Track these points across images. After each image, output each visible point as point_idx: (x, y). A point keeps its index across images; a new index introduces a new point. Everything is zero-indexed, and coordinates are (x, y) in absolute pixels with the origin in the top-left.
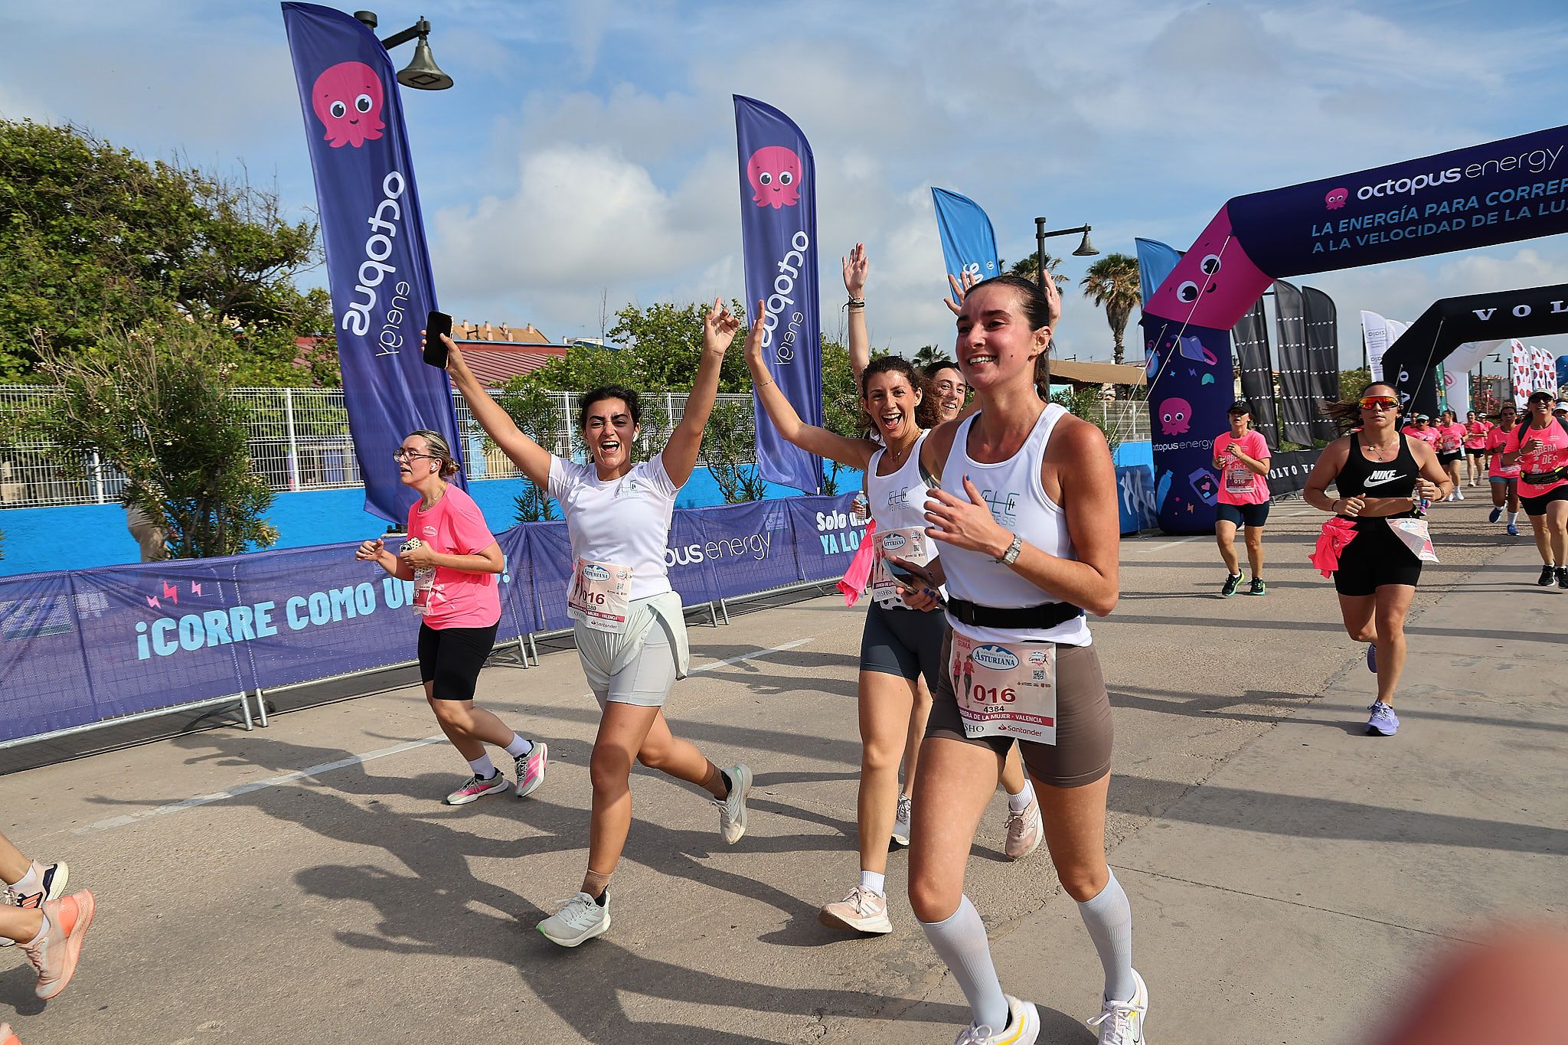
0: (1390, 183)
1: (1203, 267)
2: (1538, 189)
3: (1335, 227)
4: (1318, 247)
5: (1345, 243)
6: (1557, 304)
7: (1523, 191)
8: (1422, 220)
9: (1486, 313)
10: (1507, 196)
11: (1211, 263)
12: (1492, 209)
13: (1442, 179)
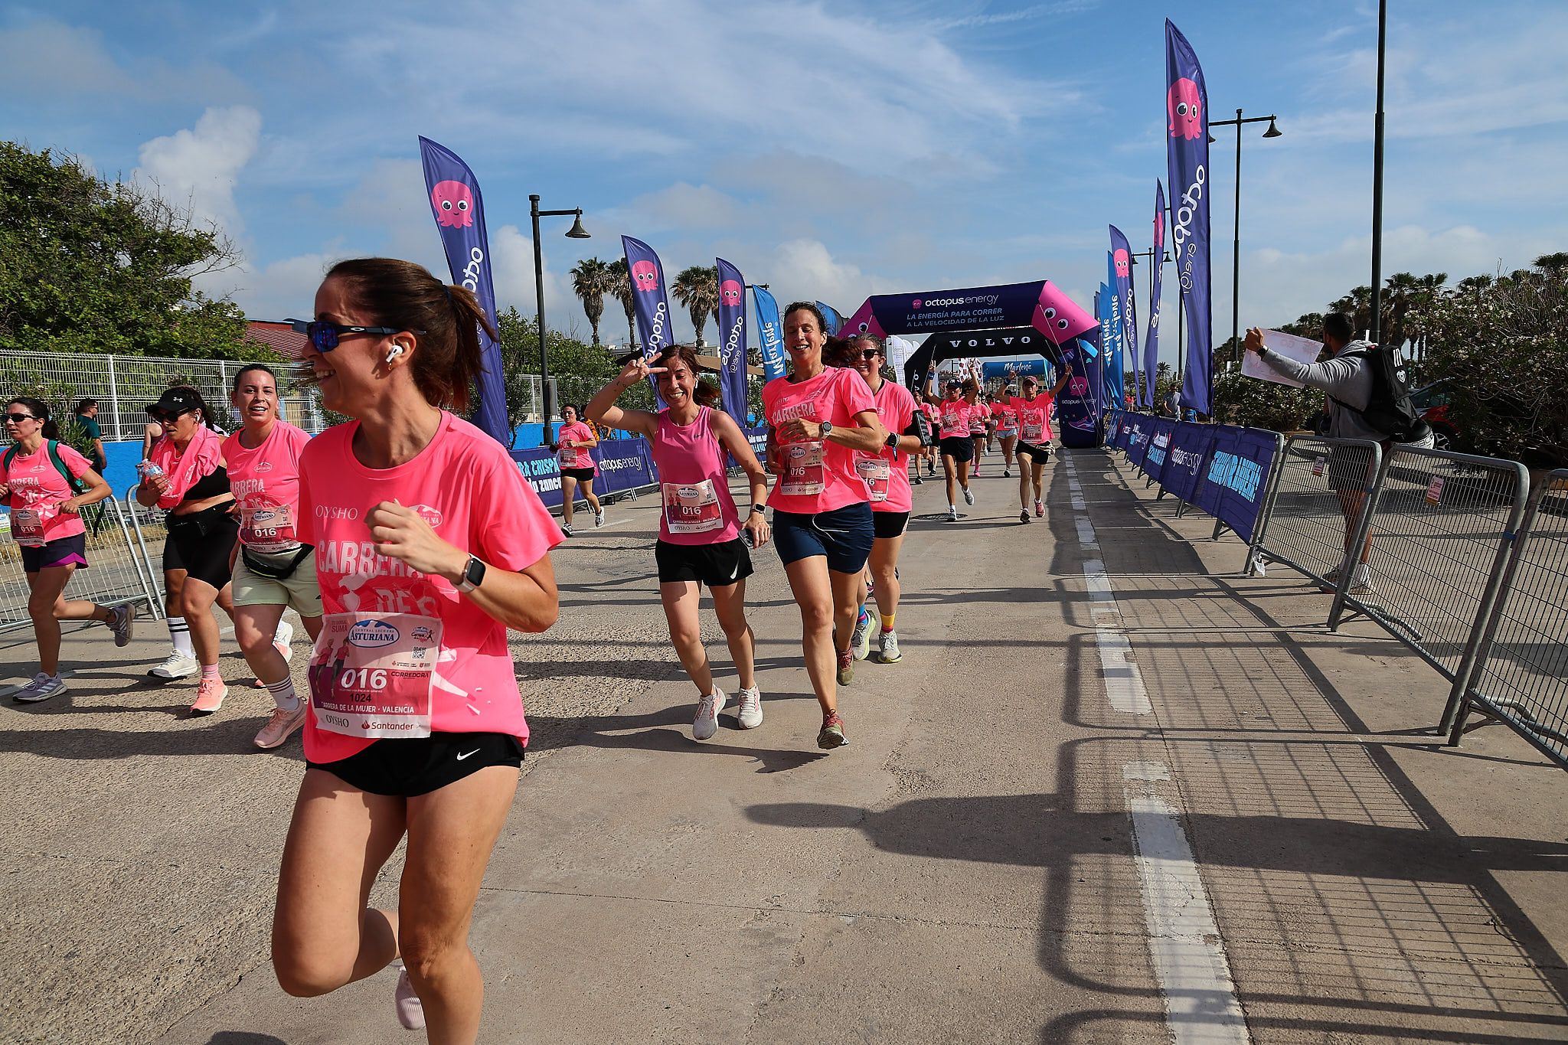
0: (938, 300)
1: (860, 328)
2: (990, 311)
3: (917, 316)
4: (909, 324)
5: (920, 324)
6: (989, 340)
8: (949, 318)
9: (956, 343)
10: (980, 312)
12: (975, 316)
13: (957, 302)
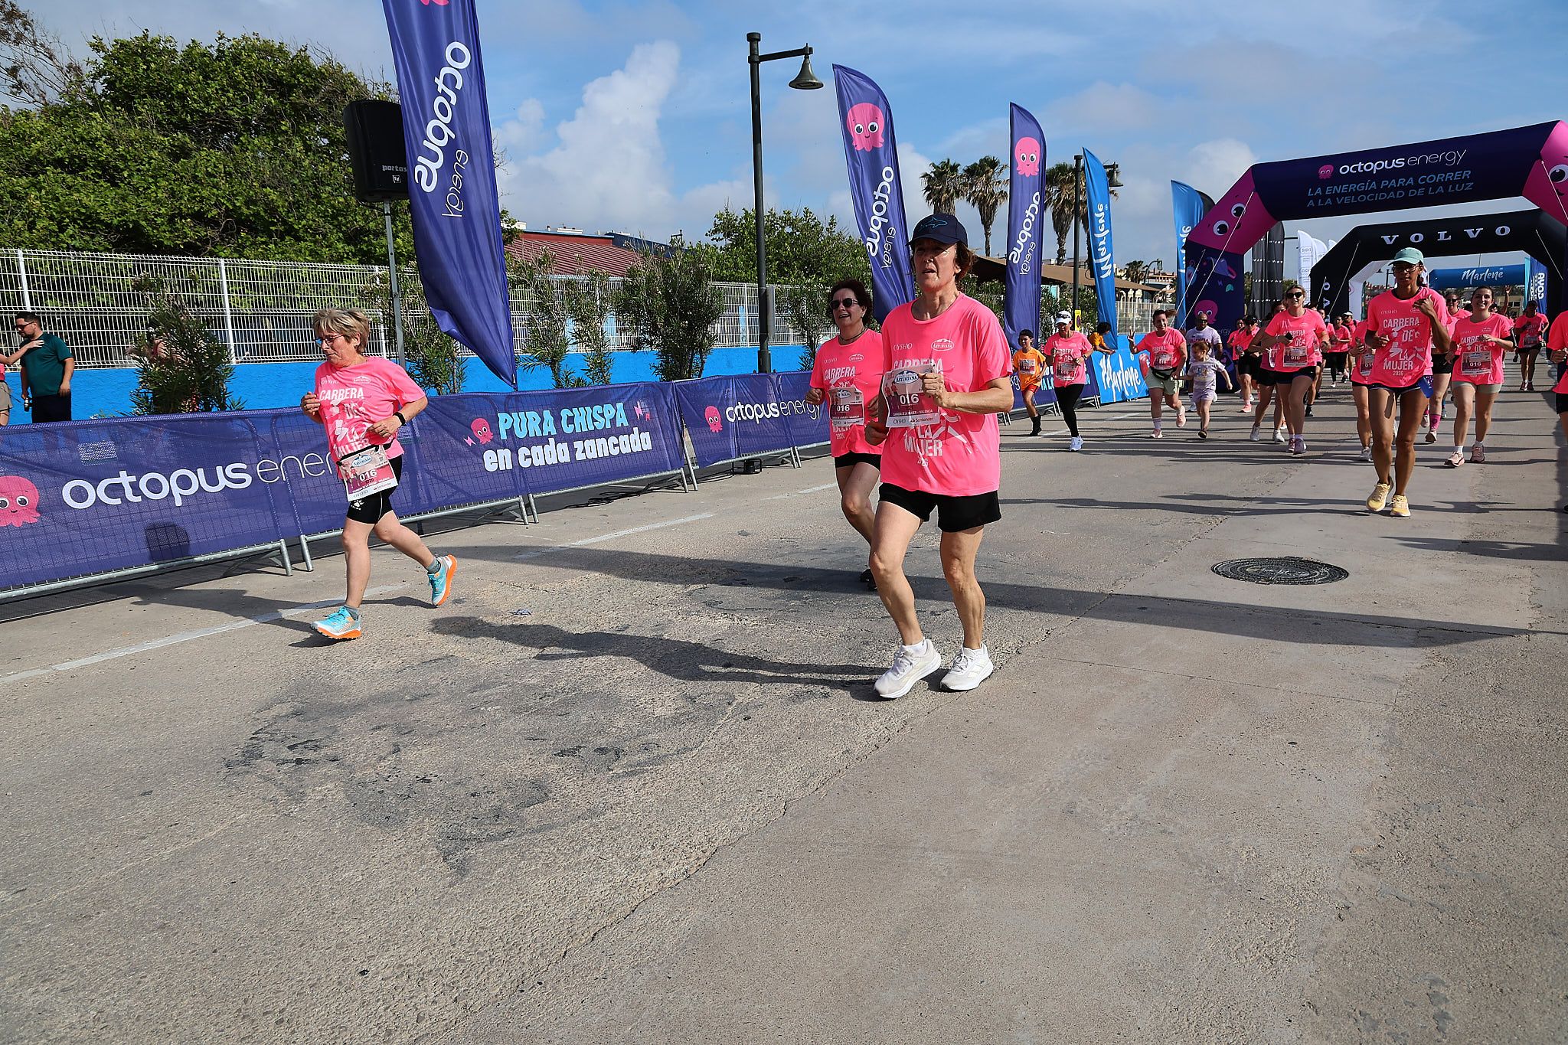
0: (1360, 164)
1: (1233, 211)
2: (1449, 176)
3: (1324, 191)
4: (1311, 203)
5: (1329, 201)
6: (1442, 234)
7: (1440, 177)
8: (1379, 190)
9: (1391, 239)
10: (1431, 179)
11: (1239, 210)
12: (1421, 186)
13: (1393, 165)
